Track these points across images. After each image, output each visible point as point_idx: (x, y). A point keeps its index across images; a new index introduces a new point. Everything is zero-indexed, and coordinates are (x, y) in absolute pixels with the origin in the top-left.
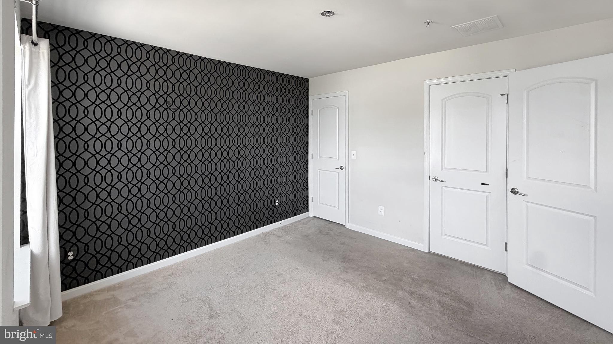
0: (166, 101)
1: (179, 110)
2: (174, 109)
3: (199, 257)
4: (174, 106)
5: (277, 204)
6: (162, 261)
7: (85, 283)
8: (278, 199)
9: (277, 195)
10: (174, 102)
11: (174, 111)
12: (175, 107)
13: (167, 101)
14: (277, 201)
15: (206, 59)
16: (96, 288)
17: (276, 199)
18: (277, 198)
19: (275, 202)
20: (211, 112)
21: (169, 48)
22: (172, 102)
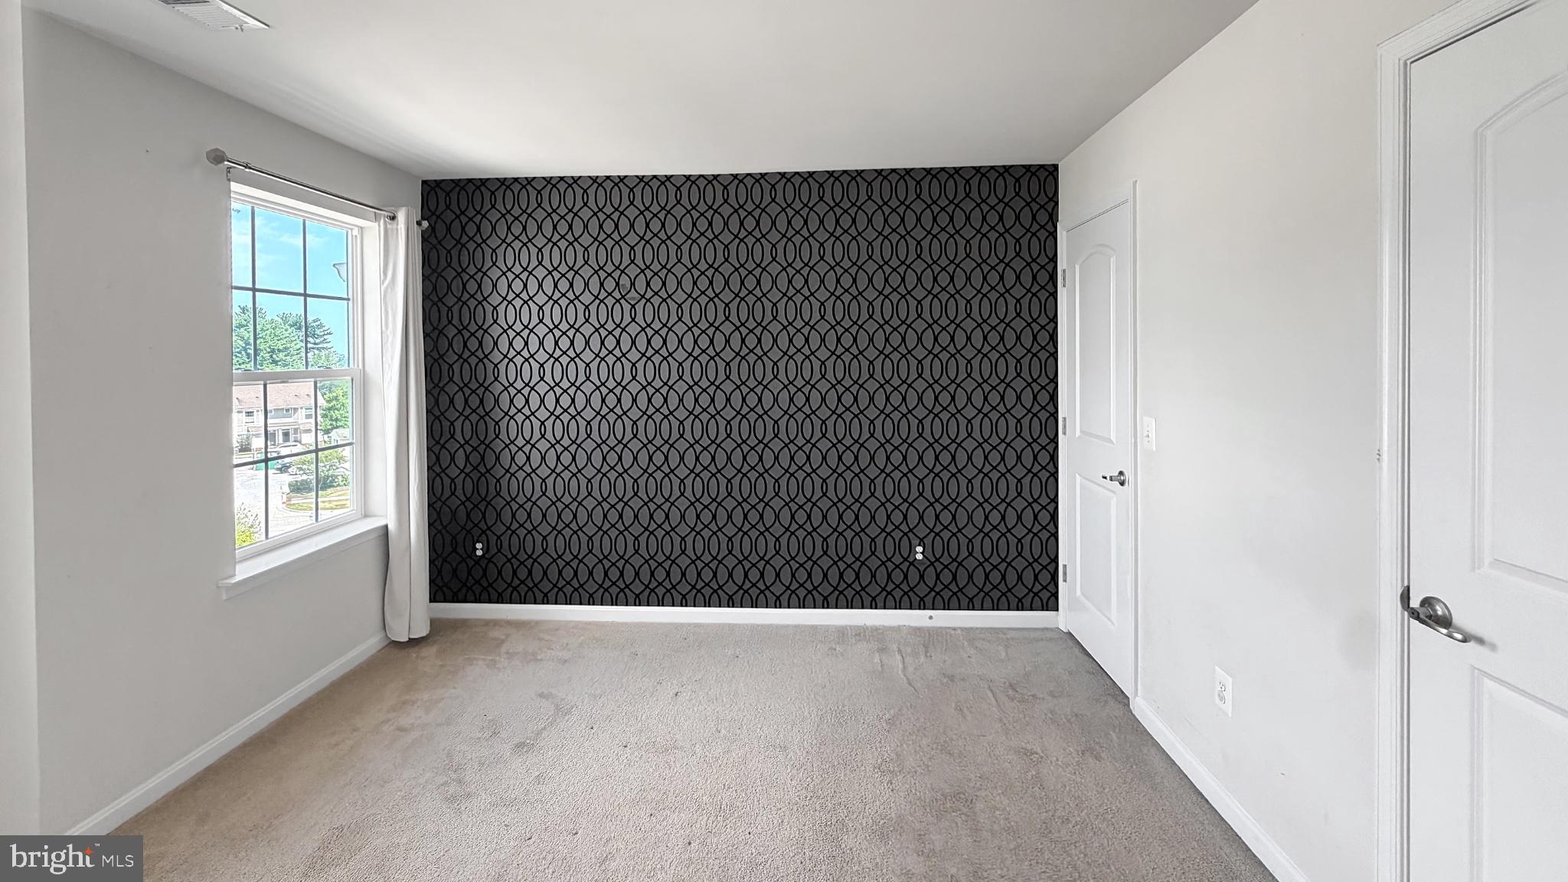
0: (617, 284)
1: (644, 301)
2: (633, 299)
3: (678, 627)
4: (633, 293)
5: (919, 557)
6: (614, 608)
7: (497, 602)
8: (922, 542)
9: (922, 531)
10: (633, 284)
11: (633, 303)
12: (637, 295)
13: (620, 283)
14: (919, 549)
15: (702, 178)
16: (510, 617)
17: (915, 541)
18: (922, 540)
19: (912, 551)
20: (716, 300)
21: (622, 174)
22: (628, 285)
